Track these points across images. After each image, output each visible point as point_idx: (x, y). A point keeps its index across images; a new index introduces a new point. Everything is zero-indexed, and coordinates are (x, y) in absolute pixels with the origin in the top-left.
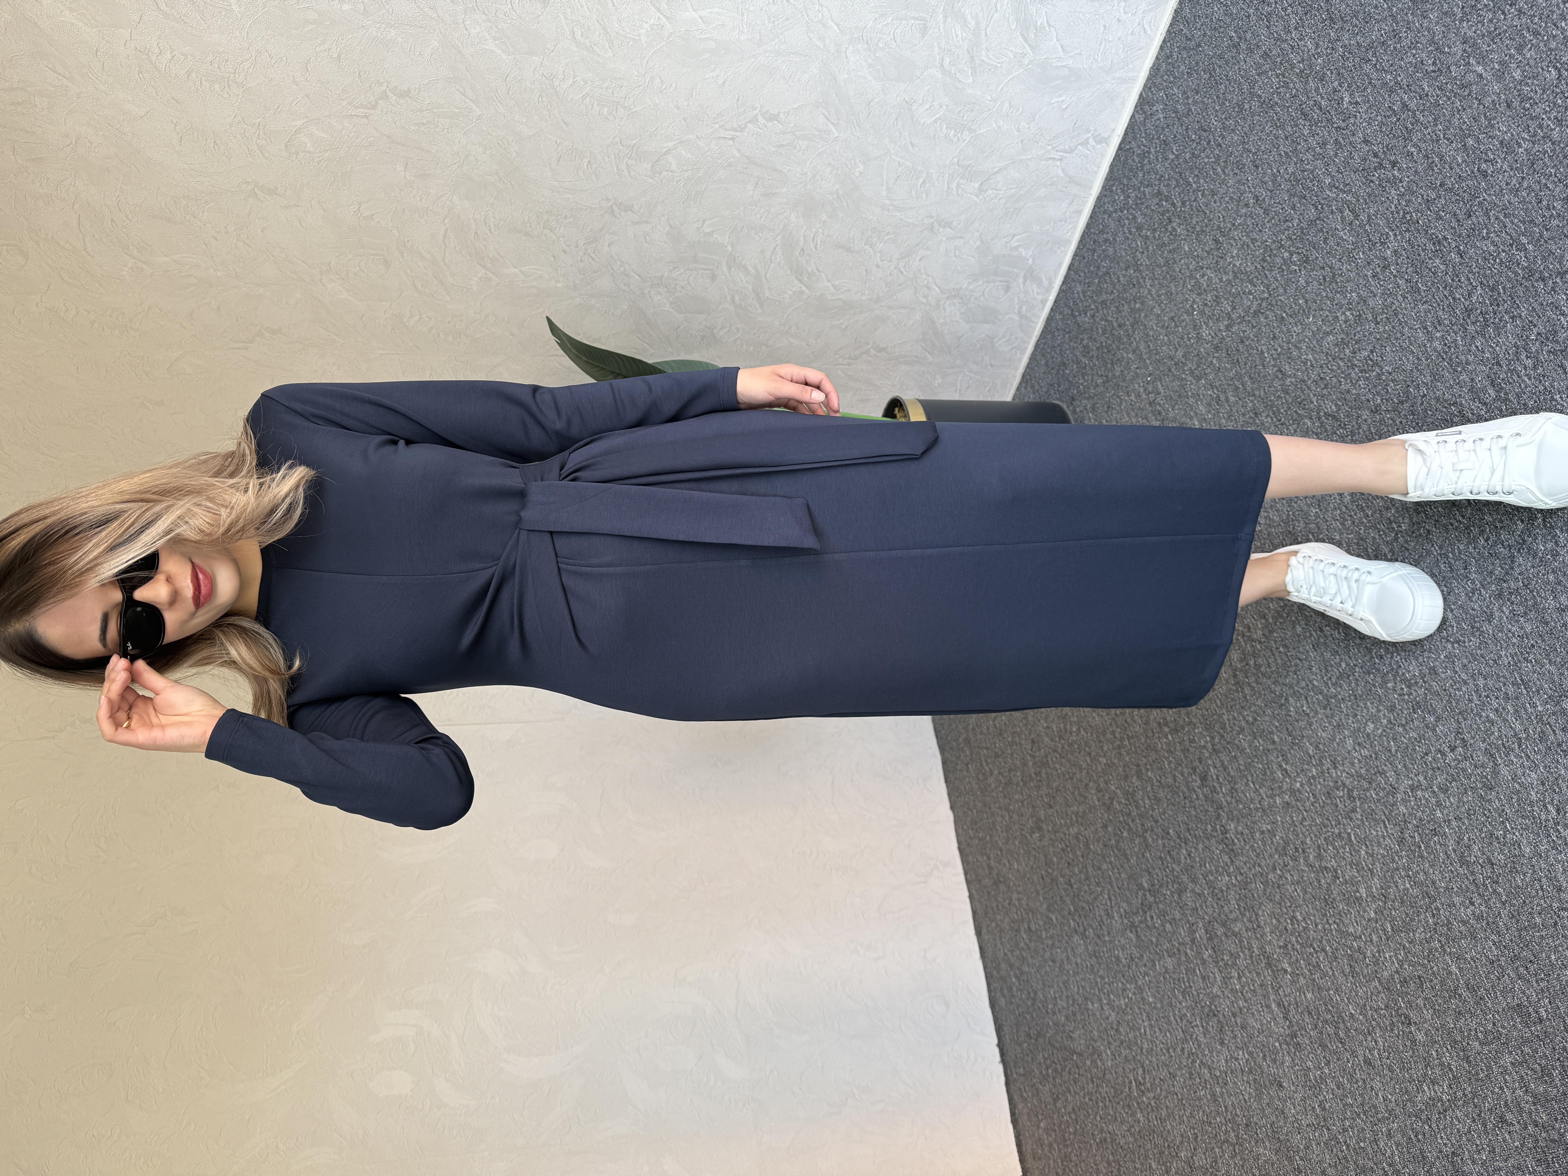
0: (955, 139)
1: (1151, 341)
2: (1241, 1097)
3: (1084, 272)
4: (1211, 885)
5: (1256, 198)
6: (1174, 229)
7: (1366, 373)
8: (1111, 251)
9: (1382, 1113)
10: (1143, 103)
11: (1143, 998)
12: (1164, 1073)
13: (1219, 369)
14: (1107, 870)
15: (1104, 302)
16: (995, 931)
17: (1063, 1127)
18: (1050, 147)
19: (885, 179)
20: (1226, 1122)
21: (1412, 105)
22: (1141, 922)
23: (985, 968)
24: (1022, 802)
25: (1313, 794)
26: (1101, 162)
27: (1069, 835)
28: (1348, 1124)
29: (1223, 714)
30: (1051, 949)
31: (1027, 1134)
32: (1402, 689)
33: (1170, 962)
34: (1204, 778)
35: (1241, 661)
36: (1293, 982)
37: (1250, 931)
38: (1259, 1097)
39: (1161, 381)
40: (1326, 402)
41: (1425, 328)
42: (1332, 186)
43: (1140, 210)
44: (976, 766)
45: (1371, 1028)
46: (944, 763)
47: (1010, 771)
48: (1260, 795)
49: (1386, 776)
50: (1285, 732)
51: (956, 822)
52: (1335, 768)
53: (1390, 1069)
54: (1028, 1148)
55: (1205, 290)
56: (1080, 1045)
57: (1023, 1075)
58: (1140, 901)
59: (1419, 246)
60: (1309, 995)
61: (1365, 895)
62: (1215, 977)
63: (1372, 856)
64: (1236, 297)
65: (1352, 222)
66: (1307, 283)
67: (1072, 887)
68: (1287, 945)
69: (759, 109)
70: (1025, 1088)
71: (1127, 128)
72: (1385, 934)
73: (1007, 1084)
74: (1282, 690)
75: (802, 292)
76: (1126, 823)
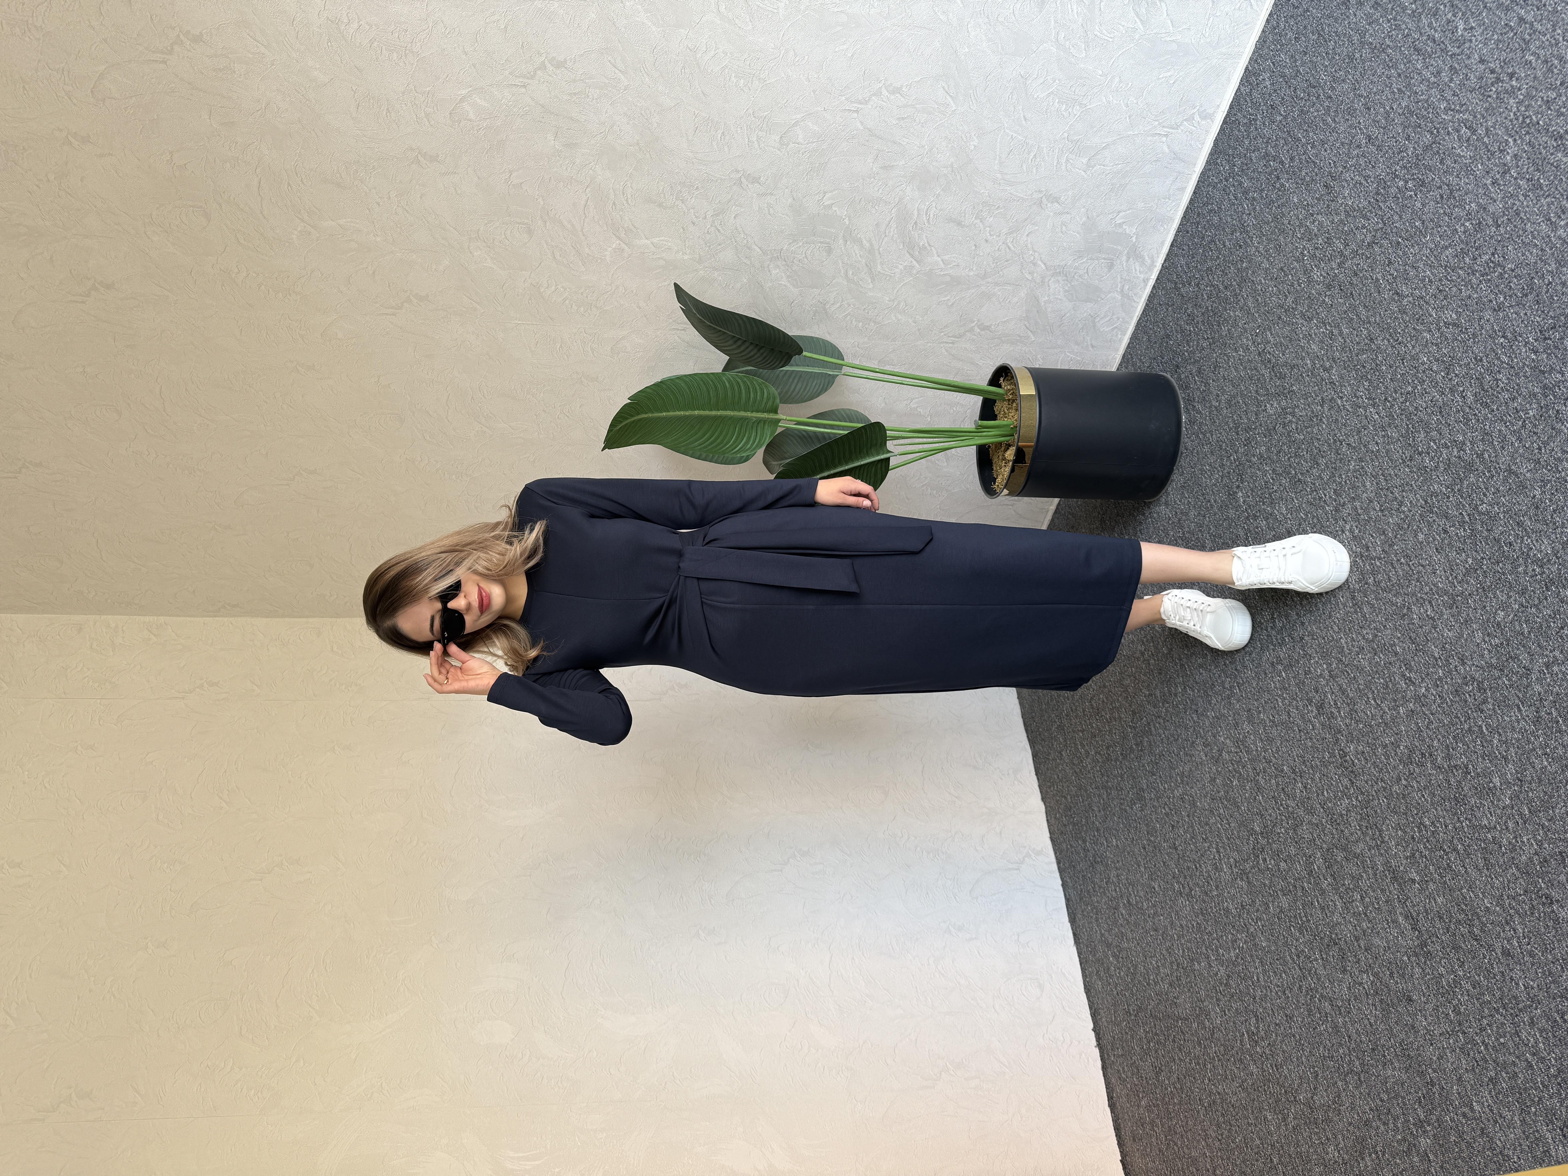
0: (1066, 114)
1: (1259, 295)
2: (1366, 1022)
3: (1188, 245)
4: (1329, 812)
5: (1369, 138)
6: (1282, 185)
7: (1488, 275)
8: (1216, 219)
9: (1523, 1001)
10: (1249, 75)
11: (1255, 945)
12: (1279, 1018)
13: (1332, 305)
14: (1216, 823)
15: (1209, 269)
16: (1092, 915)
17: (1167, 1099)
18: (1157, 123)
19: (998, 153)
20: (1350, 1052)
21: (1530, 18)
22: (1253, 867)
23: (1079, 954)
24: (1122, 776)
25: (1439, 696)
26: (1205, 139)
27: (1174, 797)
28: (1485, 1022)
29: (1341, 638)
30: (1153, 918)
31: (1126, 1117)
32: (1534, 570)
33: (1284, 902)
34: (1320, 707)
35: (1360, 581)
36: (1421, 891)
37: (1374, 849)
38: (1386, 1016)
39: (1270, 330)
40: (1446, 312)
41: (1549, 220)
42: (1446, 110)
43: (1247, 175)
44: (1070, 751)
45: (1508, 918)
46: (1035, 756)
47: (1108, 748)
48: (1382, 709)
49: (1519, 660)
50: (1408, 641)
51: (1047, 813)
52: (1464, 664)
53: (1531, 954)
54: (1126, 1133)
55: (1315, 235)
56: (1186, 1009)
57: (1122, 1055)
58: (1252, 847)
59: (1540, 145)
60: (1440, 900)
61: (1499, 784)
62: (1335, 904)
63: (1506, 742)
64: (1349, 234)
65: (1469, 138)
66: (1424, 205)
67: (1176, 849)
68: (1413, 855)
69: (883, 82)
70: (1123, 1069)
71: (1232, 102)
72: (1522, 818)
73: (1104, 1068)
74: (1404, 600)
75: (912, 267)
76: (1236, 772)
